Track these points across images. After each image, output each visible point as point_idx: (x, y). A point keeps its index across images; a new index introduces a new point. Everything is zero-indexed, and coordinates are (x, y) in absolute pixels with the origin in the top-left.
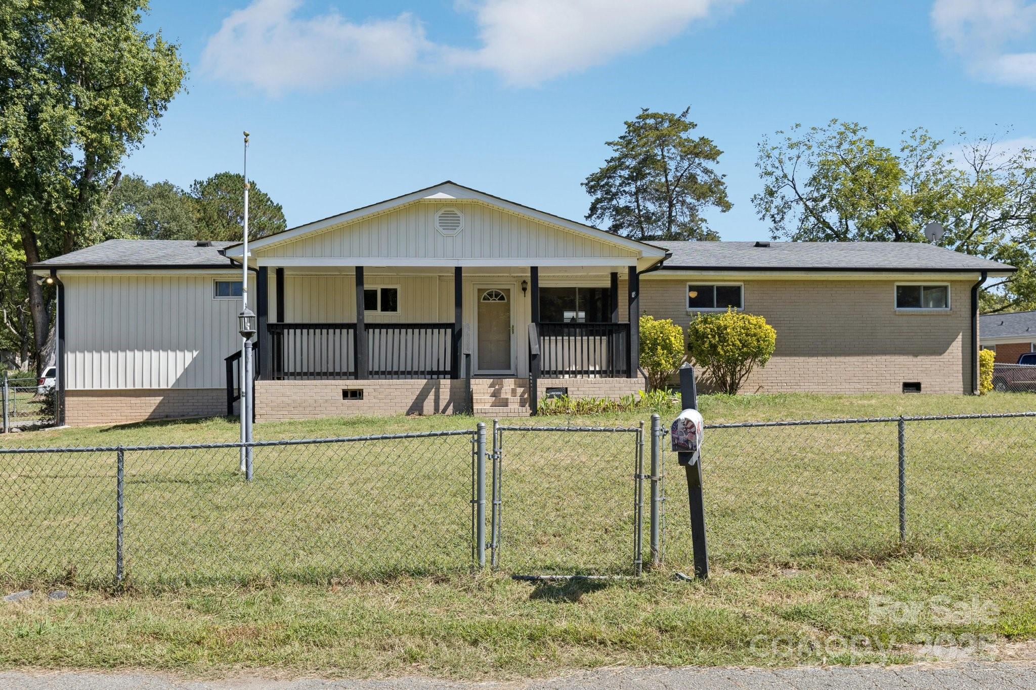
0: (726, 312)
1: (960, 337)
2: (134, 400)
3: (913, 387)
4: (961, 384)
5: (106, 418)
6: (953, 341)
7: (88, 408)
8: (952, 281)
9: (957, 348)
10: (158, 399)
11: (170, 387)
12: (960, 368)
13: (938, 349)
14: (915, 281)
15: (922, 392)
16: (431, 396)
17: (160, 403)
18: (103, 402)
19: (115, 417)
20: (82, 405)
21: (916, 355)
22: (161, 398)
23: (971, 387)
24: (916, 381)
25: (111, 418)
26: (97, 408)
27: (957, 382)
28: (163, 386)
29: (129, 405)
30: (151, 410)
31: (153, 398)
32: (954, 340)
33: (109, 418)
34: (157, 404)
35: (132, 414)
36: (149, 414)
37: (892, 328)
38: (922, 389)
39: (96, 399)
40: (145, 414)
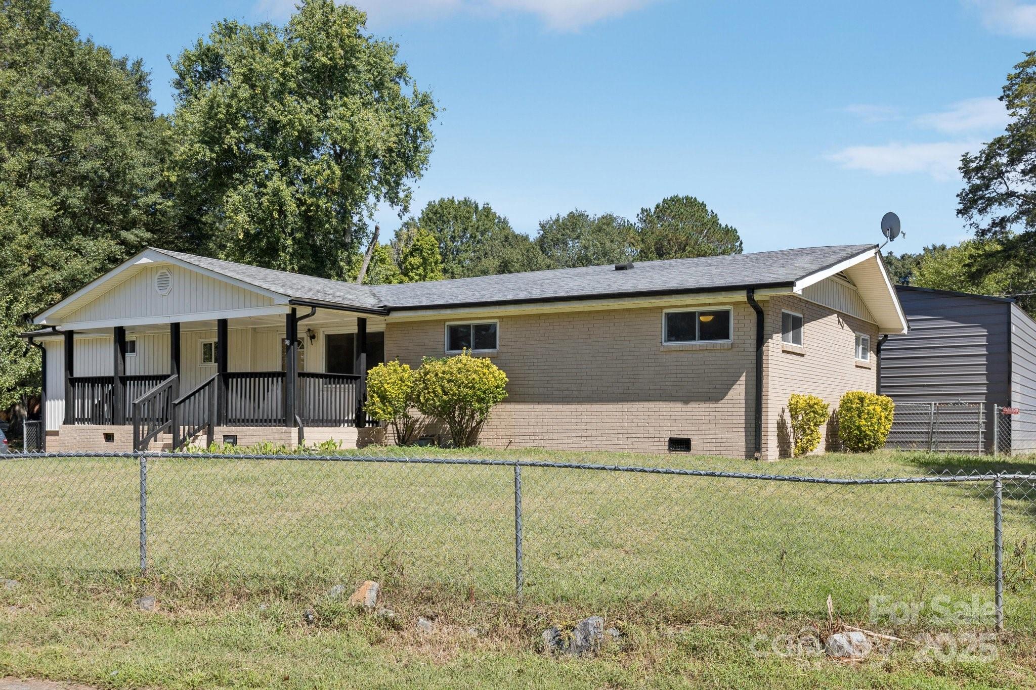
0: (460, 355)
1: (743, 378)
3: (680, 444)
4: (742, 443)
6: (733, 384)
8: (734, 304)
9: (739, 391)
12: (742, 420)
13: (716, 394)
14: (687, 306)
15: (692, 452)
21: (686, 402)
23: (754, 446)
24: (685, 437)
27: (738, 439)
32: (735, 382)
37: (657, 368)
38: (693, 448)
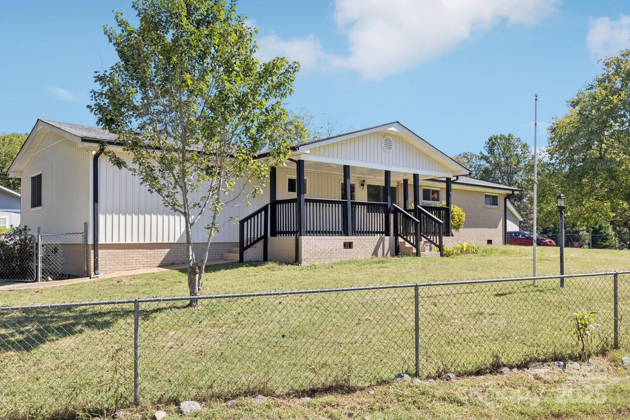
2: (149, 252)
3: (490, 242)
5: (128, 266)
7: (114, 259)
10: (167, 251)
11: (176, 242)
16: (381, 247)
17: (168, 253)
18: (126, 253)
19: (135, 266)
20: (109, 256)
22: (168, 250)
24: (490, 239)
25: (132, 266)
26: (122, 259)
28: (172, 241)
29: (145, 255)
30: (161, 260)
31: (163, 250)
33: (130, 266)
34: (165, 255)
35: (148, 263)
36: (160, 262)
39: (120, 251)
40: (157, 262)
